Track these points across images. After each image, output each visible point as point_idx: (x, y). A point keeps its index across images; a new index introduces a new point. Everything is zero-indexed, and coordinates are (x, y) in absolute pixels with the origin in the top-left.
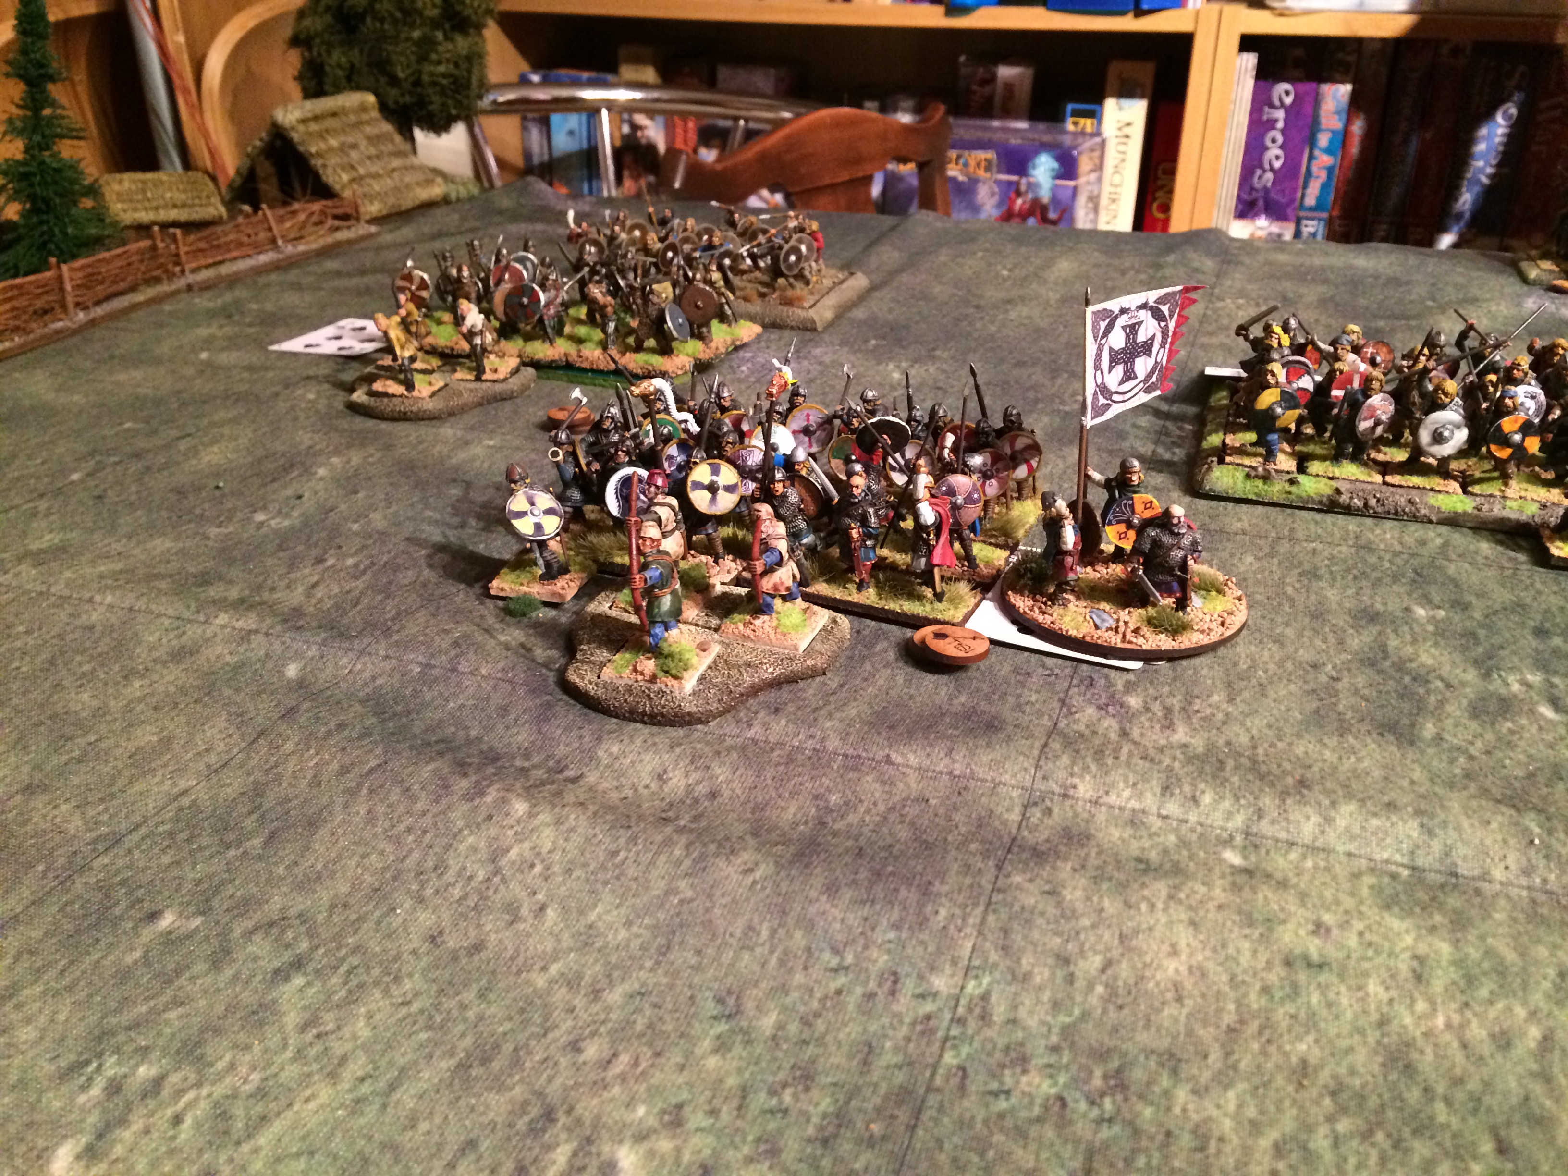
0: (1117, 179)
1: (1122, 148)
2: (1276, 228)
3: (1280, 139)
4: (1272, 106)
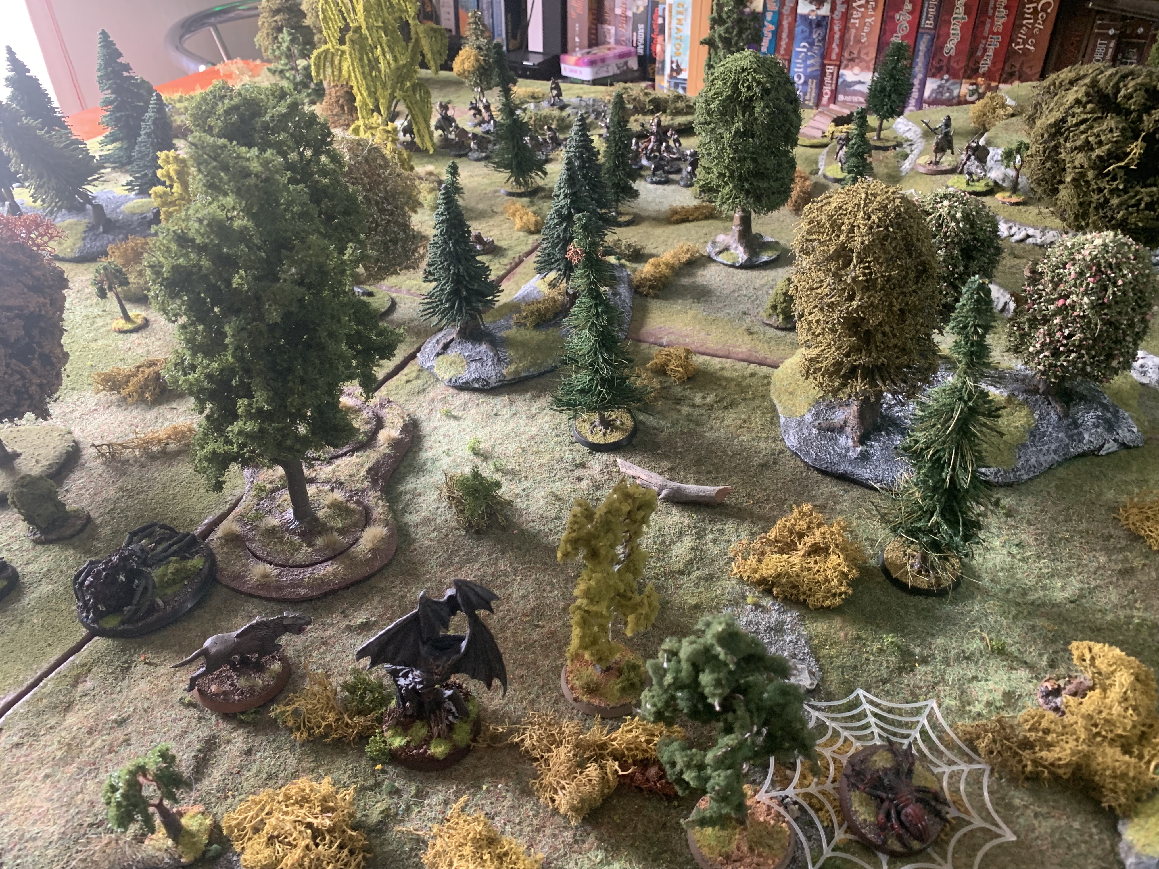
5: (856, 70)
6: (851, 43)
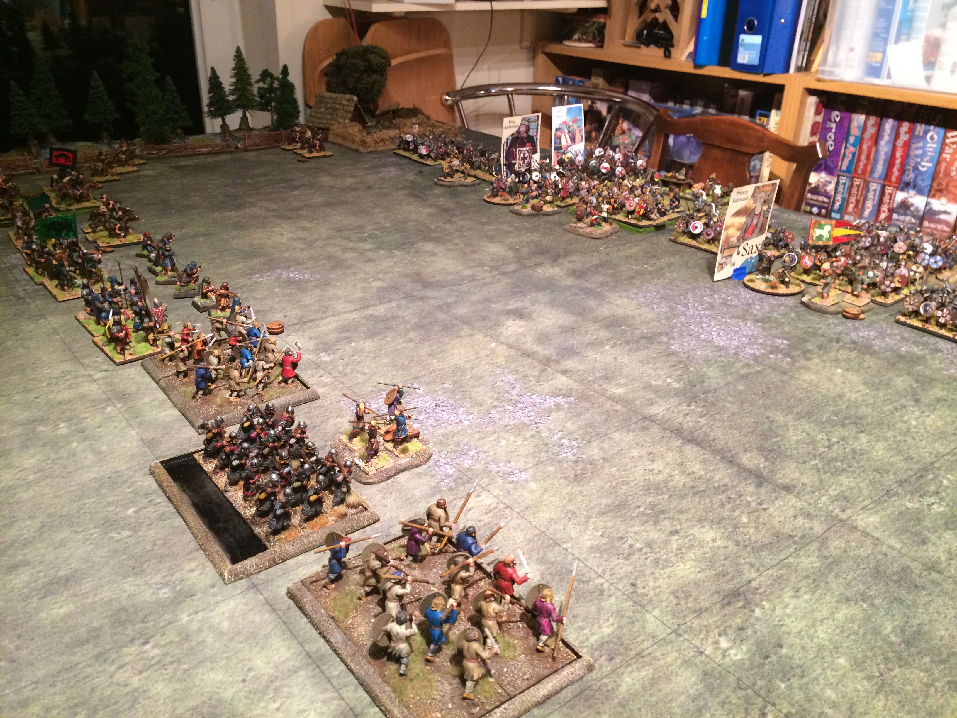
2: (828, 178)
3: (833, 137)
4: (831, 121)
5: (943, 200)
6: (941, 175)
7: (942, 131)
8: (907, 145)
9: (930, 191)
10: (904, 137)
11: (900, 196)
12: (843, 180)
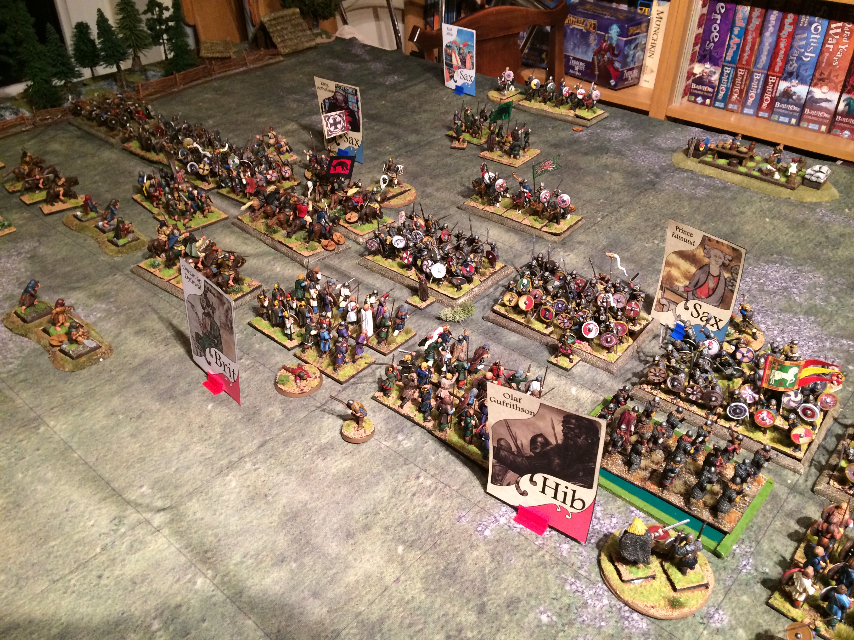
0: (655, 37)
1: (658, 23)
2: (713, 69)
3: (718, 29)
4: (716, 13)
5: (825, 89)
6: (823, 65)
7: (826, 22)
8: (792, 36)
9: (812, 80)
10: (788, 29)
11: (783, 85)
12: (728, 70)
